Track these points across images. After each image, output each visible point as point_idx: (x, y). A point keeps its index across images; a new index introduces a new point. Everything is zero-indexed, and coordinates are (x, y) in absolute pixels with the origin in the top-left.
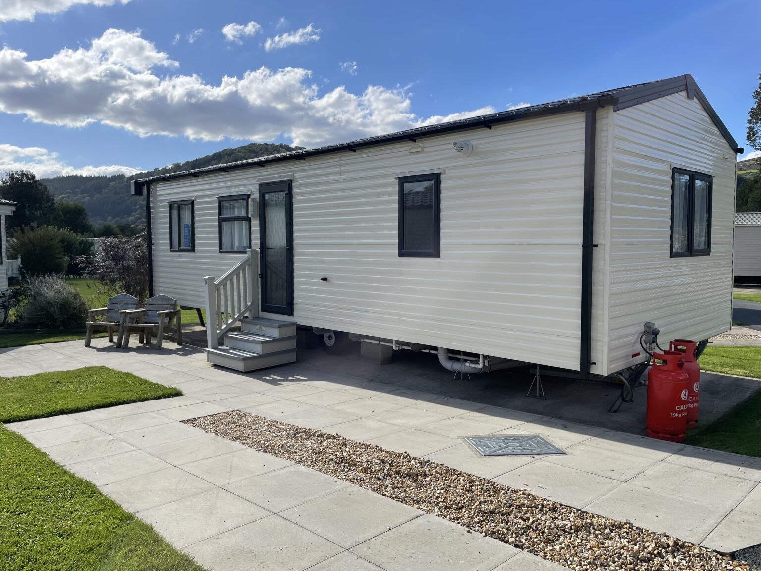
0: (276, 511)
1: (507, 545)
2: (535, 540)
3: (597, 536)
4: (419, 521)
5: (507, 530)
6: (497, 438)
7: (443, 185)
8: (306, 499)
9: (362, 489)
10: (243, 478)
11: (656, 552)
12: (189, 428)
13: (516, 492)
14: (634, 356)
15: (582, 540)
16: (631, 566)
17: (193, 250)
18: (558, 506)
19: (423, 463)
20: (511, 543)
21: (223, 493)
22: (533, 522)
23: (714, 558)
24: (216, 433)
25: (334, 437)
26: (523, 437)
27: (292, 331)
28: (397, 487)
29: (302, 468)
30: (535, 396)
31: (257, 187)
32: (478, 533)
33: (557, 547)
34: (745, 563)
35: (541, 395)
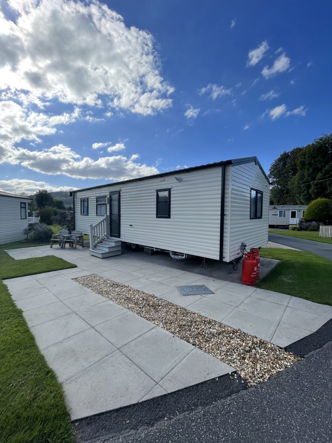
0: (93, 326)
1: (189, 344)
2: (202, 341)
3: (227, 338)
4: (153, 331)
5: (190, 335)
6: (189, 287)
7: (172, 192)
8: (108, 319)
9: (132, 313)
10: (86, 307)
11: (252, 346)
12: (74, 282)
13: (194, 314)
14: (238, 254)
15: (221, 340)
16: (242, 355)
17: (88, 215)
18: (211, 320)
19: (159, 300)
20: (191, 343)
21: (74, 316)
22: (201, 330)
23: (278, 350)
24: (83, 285)
25: (127, 287)
26: (199, 286)
27: (120, 244)
28: (147, 312)
29: (111, 302)
30: (203, 267)
31: (109, 193)
32: (177, 337)
33: (211, 345)
34: (292, 353)
35: (205, 267)
